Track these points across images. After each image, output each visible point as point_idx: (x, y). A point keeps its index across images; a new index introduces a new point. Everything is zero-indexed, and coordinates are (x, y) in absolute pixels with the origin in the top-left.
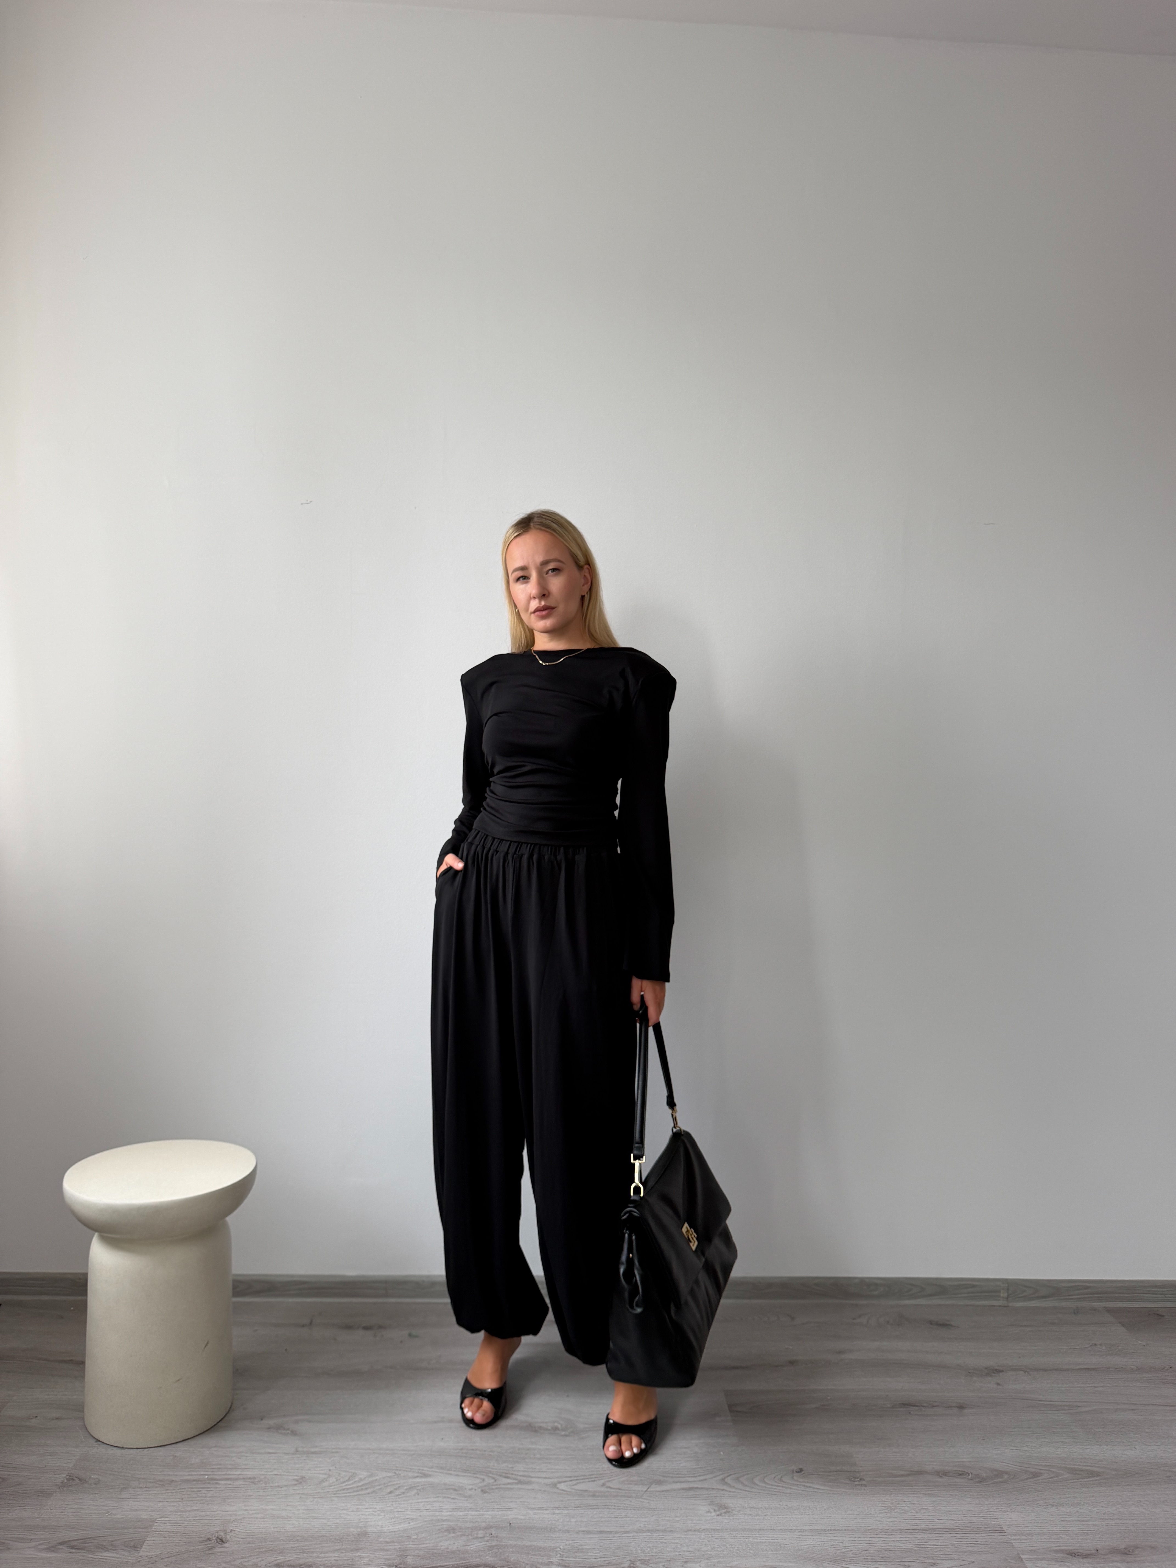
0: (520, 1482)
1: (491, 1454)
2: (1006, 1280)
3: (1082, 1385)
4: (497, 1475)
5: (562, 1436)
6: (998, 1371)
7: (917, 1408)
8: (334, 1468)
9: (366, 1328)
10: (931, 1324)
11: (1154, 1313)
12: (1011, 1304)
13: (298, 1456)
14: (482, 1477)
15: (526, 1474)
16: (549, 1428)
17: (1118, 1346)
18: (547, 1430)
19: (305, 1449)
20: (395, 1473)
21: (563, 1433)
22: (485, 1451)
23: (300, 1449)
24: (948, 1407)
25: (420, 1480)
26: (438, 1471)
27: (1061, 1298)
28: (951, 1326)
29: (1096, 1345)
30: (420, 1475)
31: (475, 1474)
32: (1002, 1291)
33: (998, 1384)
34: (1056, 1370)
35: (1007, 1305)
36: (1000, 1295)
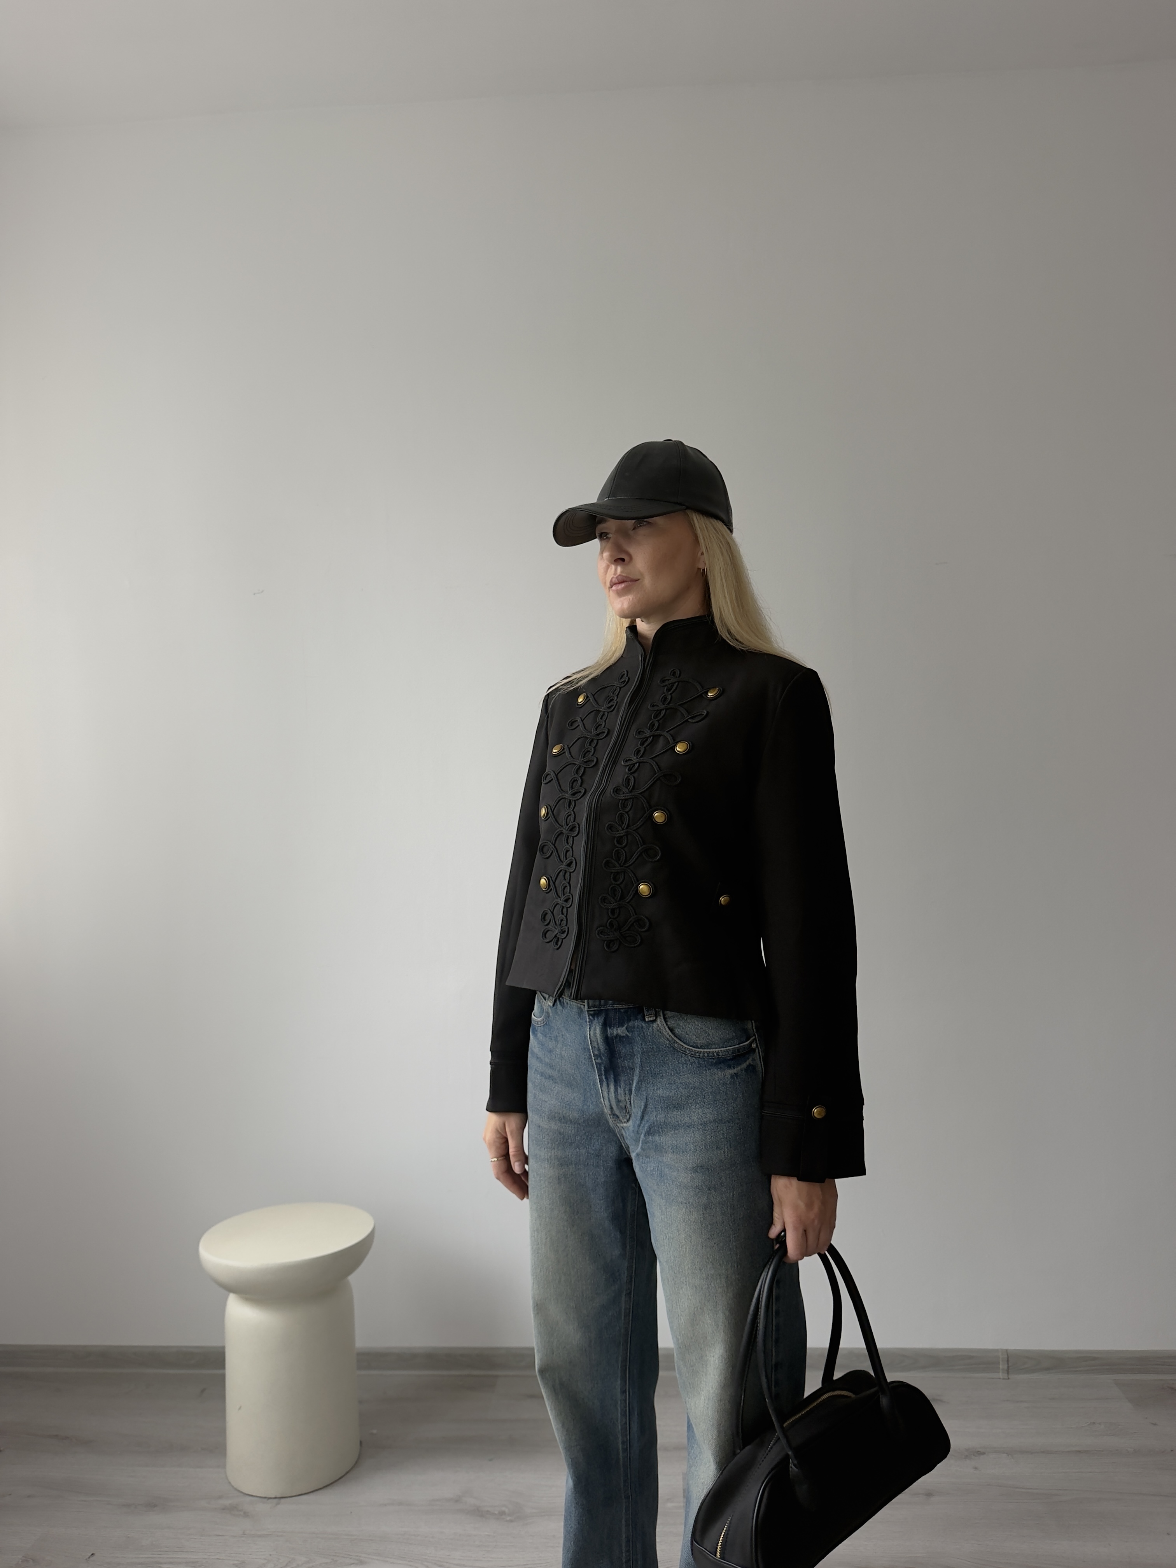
1: (432, 1539)
2: (1006, 1350)
3: (1068, 1471)
5: (507, 1521)
6: (979, 1453)
11: (1169, 1388)
12: (1010, 1377)
13: (244, 1539)
16: (497, 1512)
17: (1119, 1425)
18: (494, 1514)
19: (253, 1532)
20: (333, 1559)
21: (508, 1518)
22: (426, 1537)
23: (247, 1532)
26: (374, 1557)
27: (1066, 1370)
29: (1094, 1423)
30: (357, 1562)
31: (410, 1561)
32: (1001, 1363)
33: (976, 1468)
34: (1043, 1452)
35: (1007, 1378)
36: (999, 1368)
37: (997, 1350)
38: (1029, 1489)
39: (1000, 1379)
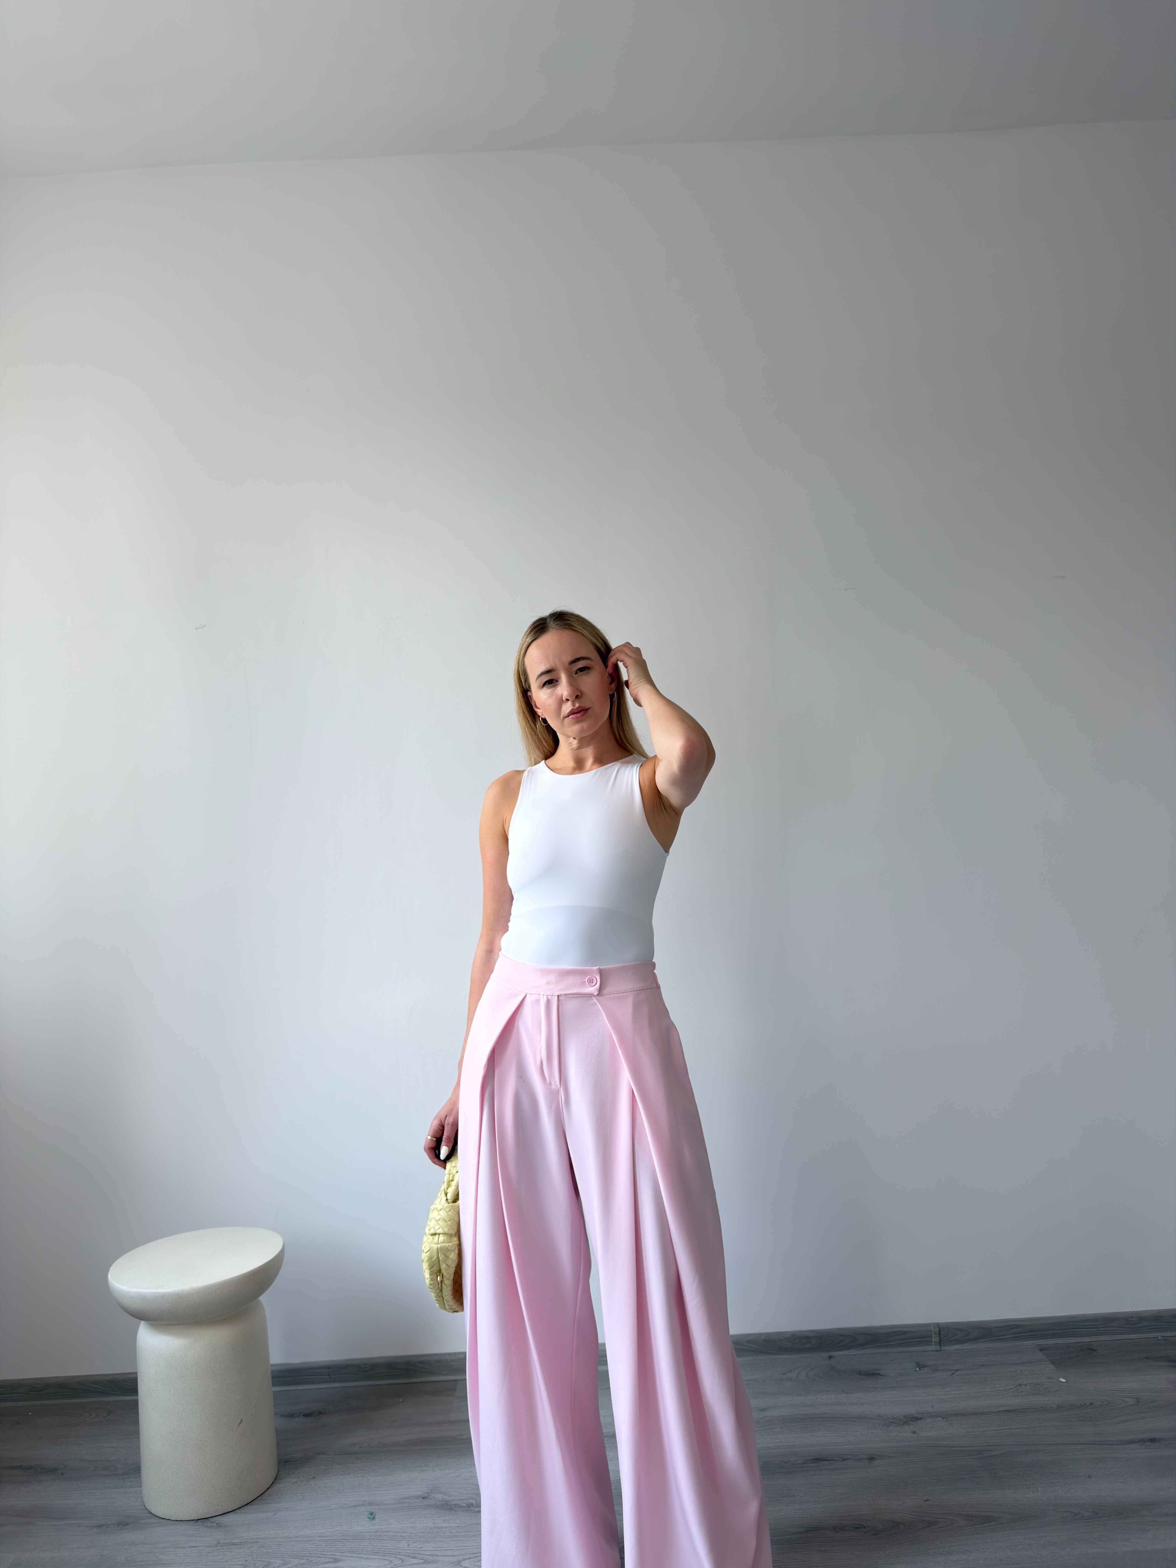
0: (427, 1562)
1: (403, 1534)
2: (938, 1324)
3: (998, 1428)
4: (405, 1555)
6: (917, 1419)
7: (828, 1462)
8: (250, 1558)
9: (306, 1415)
10: (860, 1374)
11: (1087, 1348)
12: (942, 1348)
13: (218, 1548)
14: (391, 1559)
15: (434, 1553)
16: (464, 1505)
17: (1044, 1385)
18: (462, 1507)
19: (227, 1541)
20: (308, 1560)
22: (398, 1532)
23: (222, 1541)
24: (859, 1460)
25: (330, 1566)
27: (993, 1338)
28: (878, 1374)
29: (1021, 1385)
30: (332, 1560)
31: (385, 1556)
32: (933, 1335)
33: (914, 1432)
34: (975, 1414)
35: (939, 1350)
36: (932, 1341)
37: (929, 1325)
38: (962, 1447)
39: (933, 1351)
